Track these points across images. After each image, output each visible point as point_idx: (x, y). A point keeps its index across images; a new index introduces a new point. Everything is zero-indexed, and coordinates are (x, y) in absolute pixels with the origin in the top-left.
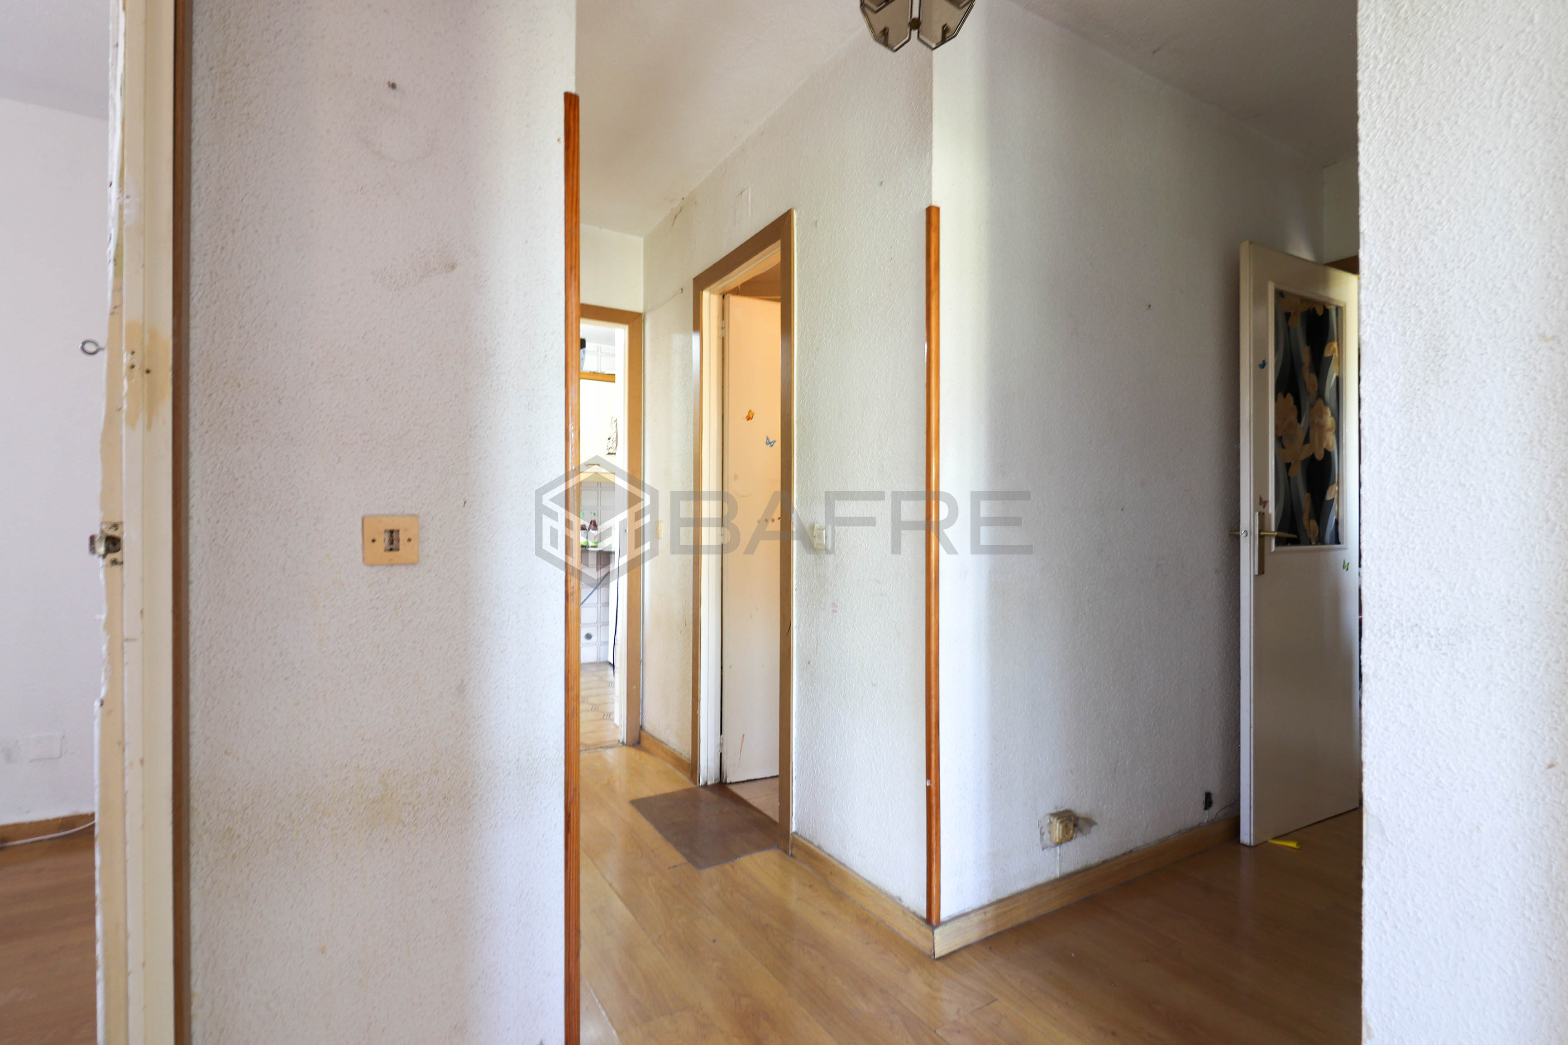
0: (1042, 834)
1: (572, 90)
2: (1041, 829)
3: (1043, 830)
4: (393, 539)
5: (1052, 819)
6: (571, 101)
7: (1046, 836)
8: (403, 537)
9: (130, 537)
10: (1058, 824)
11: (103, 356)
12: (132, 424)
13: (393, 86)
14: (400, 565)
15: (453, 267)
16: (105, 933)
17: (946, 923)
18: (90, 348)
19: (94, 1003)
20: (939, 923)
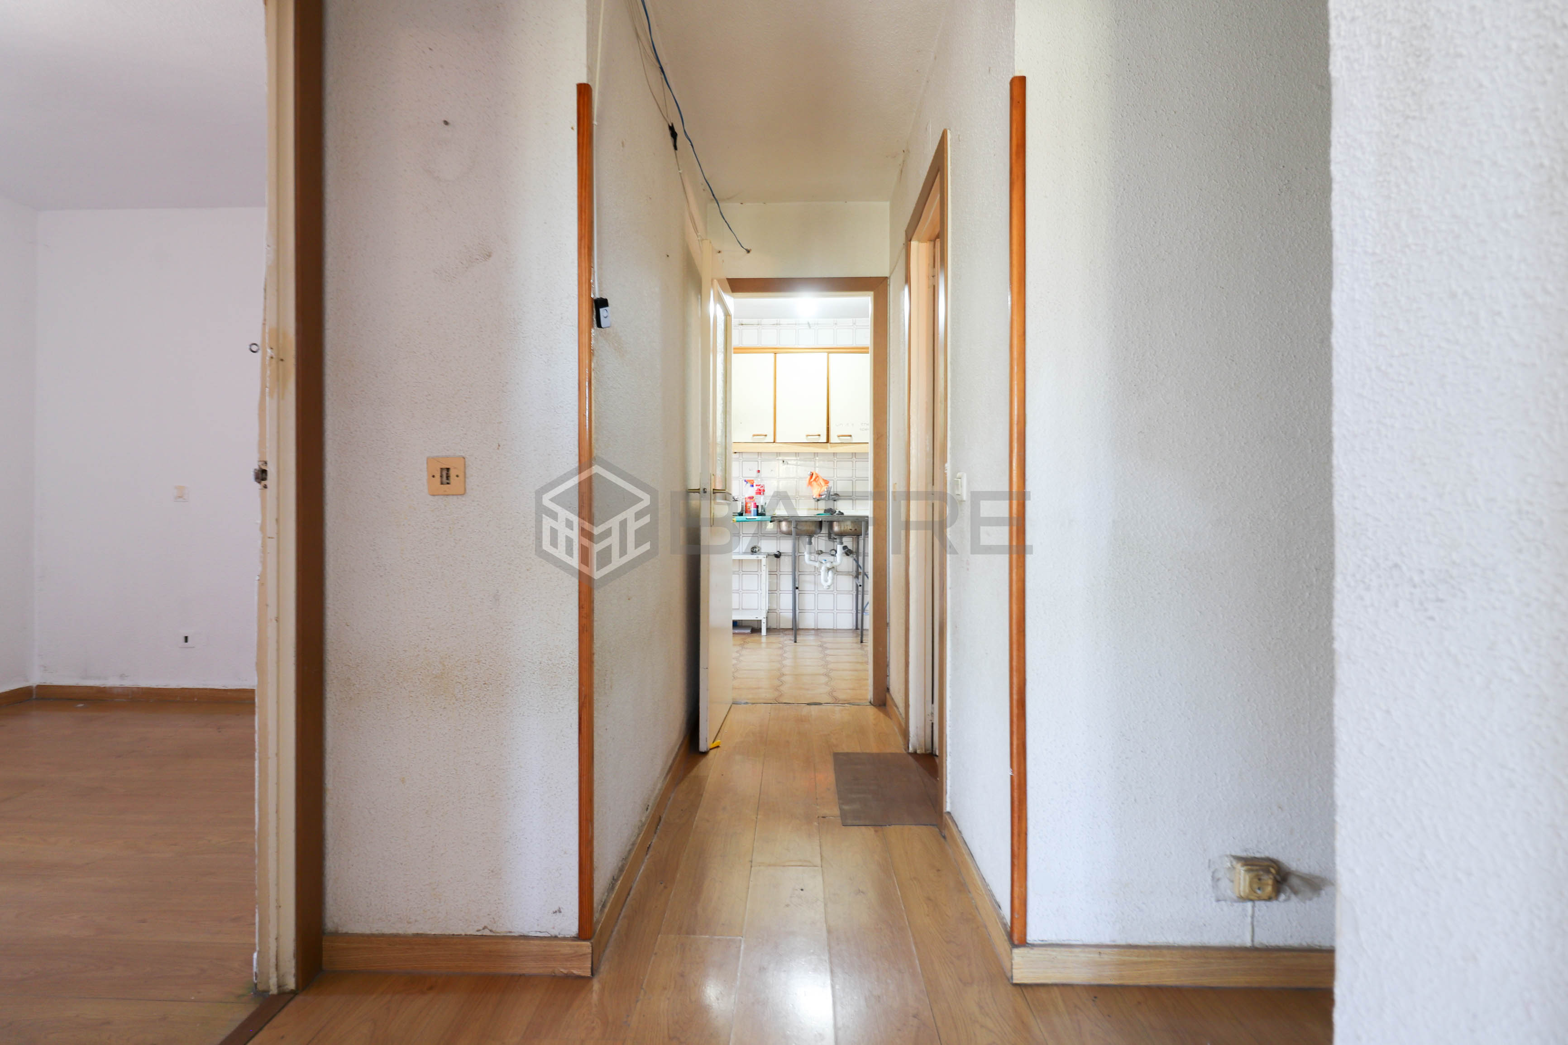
0: (1216, 880)
1: (584, 80)
2: (1214, 873)
3: (1219, 875)
4: (446, 475)
5: (1234, 863)
6: (584, 92)
7: (1224, 884)
8: (452, 473)
9: (271, 470)
10: (1242, 872)
11: (259, 354)
12: (271, 395)
13: (446, 123)
14: (453, 495)
15: (490, 256)
16: (259, 728)
17: (1033, 946)
18: (254, 348)
19: (254, 773)
20: (1023, 943)
